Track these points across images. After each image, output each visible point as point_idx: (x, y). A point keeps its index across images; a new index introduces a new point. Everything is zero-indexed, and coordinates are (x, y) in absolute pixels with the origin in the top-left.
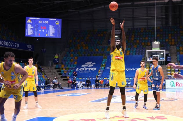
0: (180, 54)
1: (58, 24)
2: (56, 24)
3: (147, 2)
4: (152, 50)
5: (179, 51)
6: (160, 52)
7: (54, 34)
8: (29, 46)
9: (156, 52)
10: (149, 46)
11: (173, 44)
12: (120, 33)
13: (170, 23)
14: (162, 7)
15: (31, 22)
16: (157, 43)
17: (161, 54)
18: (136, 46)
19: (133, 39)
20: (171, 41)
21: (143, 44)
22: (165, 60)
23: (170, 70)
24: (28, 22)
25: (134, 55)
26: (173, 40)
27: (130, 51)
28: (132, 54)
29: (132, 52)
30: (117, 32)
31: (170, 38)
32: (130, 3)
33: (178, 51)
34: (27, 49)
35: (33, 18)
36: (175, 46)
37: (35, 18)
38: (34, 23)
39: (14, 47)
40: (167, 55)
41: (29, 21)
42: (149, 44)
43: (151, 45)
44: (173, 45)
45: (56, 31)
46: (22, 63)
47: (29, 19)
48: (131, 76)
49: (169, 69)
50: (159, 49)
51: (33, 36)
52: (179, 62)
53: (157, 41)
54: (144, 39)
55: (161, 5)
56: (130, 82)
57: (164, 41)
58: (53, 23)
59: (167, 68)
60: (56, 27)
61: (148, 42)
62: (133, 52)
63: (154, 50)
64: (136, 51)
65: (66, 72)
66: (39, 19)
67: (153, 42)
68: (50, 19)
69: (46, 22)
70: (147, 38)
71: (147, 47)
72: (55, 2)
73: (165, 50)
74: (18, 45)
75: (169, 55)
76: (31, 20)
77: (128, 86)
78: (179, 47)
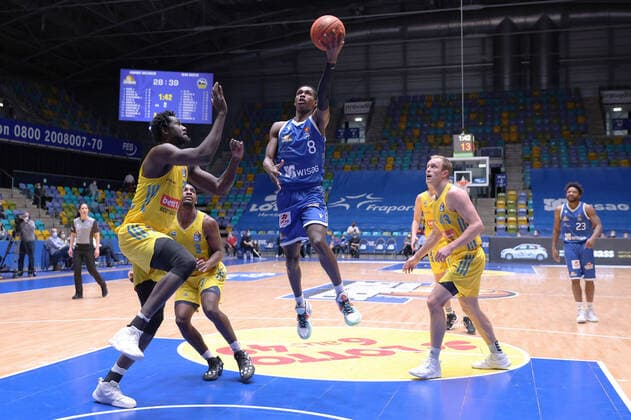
0: (532, 167)
1: (204, 87)
2: (200, 87)
3: (444, 26)
4: (452, 156)
5: (529, 159)
6: (478, 162)
7: (193, 115)
8: (127, 146)
9: (464, 162)
10: (446, 145)
11: (514, 138)
12: (367, 110)
13: (507, 83)
14: (483, 39)
15: (134, 83)
16: (468, 138)
17: (480, 166)
18: (410, 147)
19: (403, 126)
20: (509, 132)
21: (431, 139)
22: (487, 184)
23: (503, 210)
24: (125, 82)
25: (406, 171)
26: (513, 129)
27: (395, 160)
28: (401, 168)
29: (400, 162)
30: (362, 107)
31: (505, 122)
32: (397, 30)
33: (527, 160)
34: (124, 152)
35: (138, 73)
36: (518, 146)
37: (144, 73)
38: (141, 86)
39: (89, 148)
40: (495, 171)
41: (128, 80)
42: (446, 141)
43: (451, 143)
44: (514, 143)
45: (199, 107)
46: (110, 190)
47: (128, 74)
48: (396, 227)
49: (501, 209)
50: (471, 154)
51: (138, 120)
52: (530, 188)
53: (466, 133)
54: (433, 125)
55: (479, 33)
56: (392, 243)
57: (488, 131)
58: (191, 85)
59: (496, 204)
60: (198, 96)
61: (445, 133)
62: (403, 161)
63: (457, 157)
64: (412, 159)
65: (223, 215)
66: (154, 73)
67: (455, 136)
68: (184, 75)
69: (174, 83)
70: (441, 125)
71: (440, 147)
72: (196, 29)
73: (487, 158)
74: (99, 144)
75: (503, 169)
76: (135, 77)
77: (387, 254)
78: (531, 149)
